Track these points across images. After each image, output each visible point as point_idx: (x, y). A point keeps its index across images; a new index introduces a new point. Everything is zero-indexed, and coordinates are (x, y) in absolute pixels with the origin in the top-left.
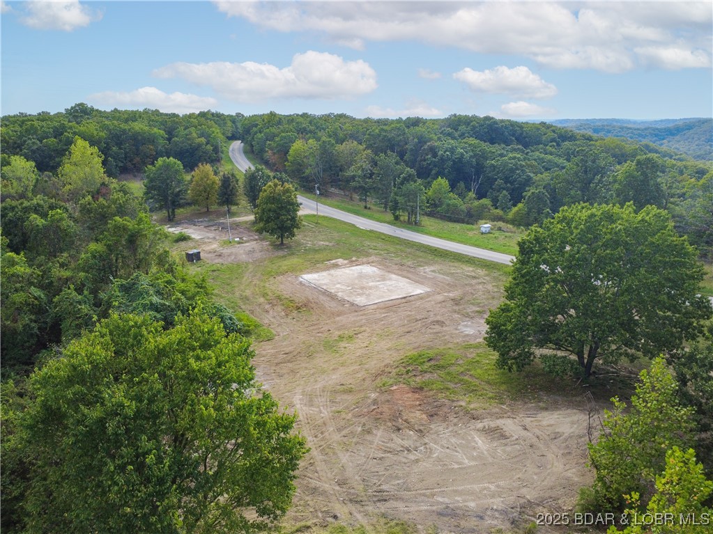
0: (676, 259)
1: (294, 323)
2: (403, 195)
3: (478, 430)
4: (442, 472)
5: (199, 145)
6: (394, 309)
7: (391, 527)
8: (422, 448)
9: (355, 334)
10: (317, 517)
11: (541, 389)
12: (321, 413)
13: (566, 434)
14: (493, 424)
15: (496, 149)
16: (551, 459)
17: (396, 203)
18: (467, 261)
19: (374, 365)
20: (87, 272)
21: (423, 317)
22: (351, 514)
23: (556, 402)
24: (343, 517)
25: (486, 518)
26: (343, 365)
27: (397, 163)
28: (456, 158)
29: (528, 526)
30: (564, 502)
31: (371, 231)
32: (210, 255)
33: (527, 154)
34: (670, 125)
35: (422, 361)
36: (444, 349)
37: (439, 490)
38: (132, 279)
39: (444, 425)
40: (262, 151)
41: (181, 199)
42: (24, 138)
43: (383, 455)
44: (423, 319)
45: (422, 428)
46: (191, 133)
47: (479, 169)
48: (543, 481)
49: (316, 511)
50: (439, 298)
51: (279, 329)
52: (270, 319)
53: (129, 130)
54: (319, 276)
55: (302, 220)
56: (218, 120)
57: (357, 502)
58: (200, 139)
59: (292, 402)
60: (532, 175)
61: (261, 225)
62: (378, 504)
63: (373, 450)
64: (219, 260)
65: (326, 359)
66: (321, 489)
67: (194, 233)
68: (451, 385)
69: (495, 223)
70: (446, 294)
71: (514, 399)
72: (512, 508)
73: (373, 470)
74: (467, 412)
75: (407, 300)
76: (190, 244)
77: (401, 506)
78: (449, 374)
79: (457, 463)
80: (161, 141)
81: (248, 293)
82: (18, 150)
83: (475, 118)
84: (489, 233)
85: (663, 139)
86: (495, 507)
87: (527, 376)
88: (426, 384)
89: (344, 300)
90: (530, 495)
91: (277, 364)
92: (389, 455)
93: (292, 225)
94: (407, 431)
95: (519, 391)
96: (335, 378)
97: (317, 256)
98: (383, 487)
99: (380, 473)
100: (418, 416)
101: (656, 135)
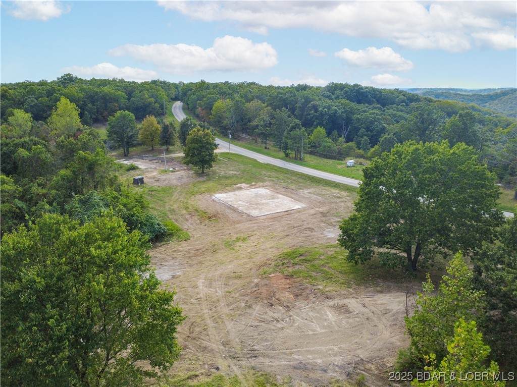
0: (479, 182)
1: (206, 228)
2: (292, 139)
3: (330, 307)
4: (300, 337)
5: (150, 104)
6: (279, 219)
7: (257, 377)
8: (287, 319)
9: (249, 237)
10: (204, 368)
11: (379, 277)
12: (217, 292)
13: (394, 311)
14: (341, 303)
15: (362, 107)
16: (381, 328)
17: (286, 144)
18: (335, 186)
19: (259, 258)
20: (58, 190)
21: (298, 225)
22: (229, 367)
23: (389, 287)
24: (223, 369)
25: (329, 371)
26: (237, 258)
27: (289, 116)
28: (331, 113)
29: (358, 377)
30: (388, 360)
31: (268, 164)
32: (151, 180)
33: (384, 111)
34: (491, 93)
35: (294, 256)
36: (312, 248)
37: (296, 350)
38: (88, 195)
39: (306, 303)
40: (195, 108)
41: (134, 141)
42: (26, 97)
43: (258, 324)
44: (299, 226)
45: (289, 304)
46: (144, 95)
47: (349, 121)
48: (374, 345)
49: (204, 364)
50: (312, 211)
51: (194, 233)
52: (189, 226)
53: (100, 92)
54: (227, 195)
55: (217, 156)
56: (164, 86)
57: (235, 358)
58: (150, 99)
59: (197, 284)
60: (386, 125)
61: (188, 159)
62: (250, 360)
63: (251, 320)
64: (158, 184)
65: (226, 254)
66: (210, 348)
67: (141, 164)
68: (314, 274)
69: (358, 159)
70: (317, 209)
71: (359, 285)
72: (349, 364)
73: (249, 335)
74: (323, 294)
75: (288, 213)
76: (138, 172)
77: (266, 361)
78: (313, 266)
79: (312, 330)
80: (123, 100)
81: (175, 206)
82: (21, 105)
83: (347, 85)
84: (353, 166)
85: (486, 103)
86: (336, 363)
87: (370, 268)
88: (295, 272)
89: (243, 213)
90: (363, 354)
91: (190, 257)
92: (263, 324)
93: (210, 159)
94: (278, 306)
95: (363, 279)
96: (230, 268)
97: (228, 181)
98: (256, 347)
99: (255, 337)
100: (287, 296)
101: (481, 100)
